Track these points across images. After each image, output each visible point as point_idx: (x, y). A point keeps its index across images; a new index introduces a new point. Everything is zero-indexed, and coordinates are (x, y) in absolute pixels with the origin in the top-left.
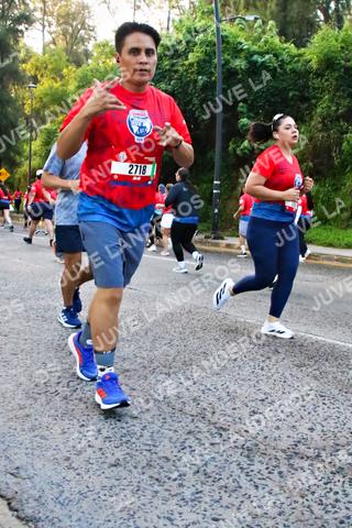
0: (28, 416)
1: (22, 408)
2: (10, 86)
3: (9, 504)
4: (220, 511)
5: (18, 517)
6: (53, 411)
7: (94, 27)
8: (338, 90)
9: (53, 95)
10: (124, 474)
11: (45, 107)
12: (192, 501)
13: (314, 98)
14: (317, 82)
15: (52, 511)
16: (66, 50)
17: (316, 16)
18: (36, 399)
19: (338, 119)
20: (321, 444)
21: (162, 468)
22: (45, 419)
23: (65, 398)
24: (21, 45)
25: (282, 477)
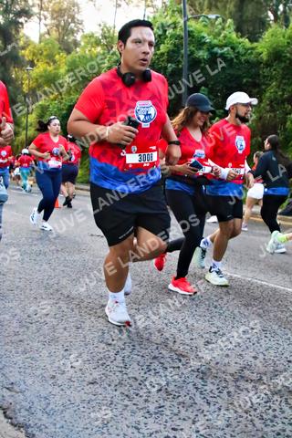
0: (21, 341)
1: (16, 334)
2: (12, 68)
3: (4, 413)
4: (178, 422)
5: (12, 424)
6: (41, 338)
7: (82, 21)
8: (283, 78)
9: (47, 77)
10: (100, 390)
11: (39, 86)
12: (156, 413)
13: (264, 84)
14: (266, 71)
15: (40, 420)
16: (58, 40)
17: (268, 16)
18: (28, 328)
19: (283, 102)
20: (262, 369)
21: (131, 386)
22: (36, 344)
24: (21, 34)
25: (229, 396)
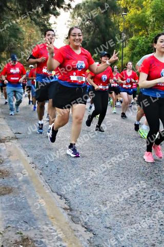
0: (127, 215)
1: (124, 209)
2: (111, 15)
6: (142, 214)
9: (137, 18)
11: (131, 26)
18: (131, 205)
22: (138, 218)
23: (149, 206)
